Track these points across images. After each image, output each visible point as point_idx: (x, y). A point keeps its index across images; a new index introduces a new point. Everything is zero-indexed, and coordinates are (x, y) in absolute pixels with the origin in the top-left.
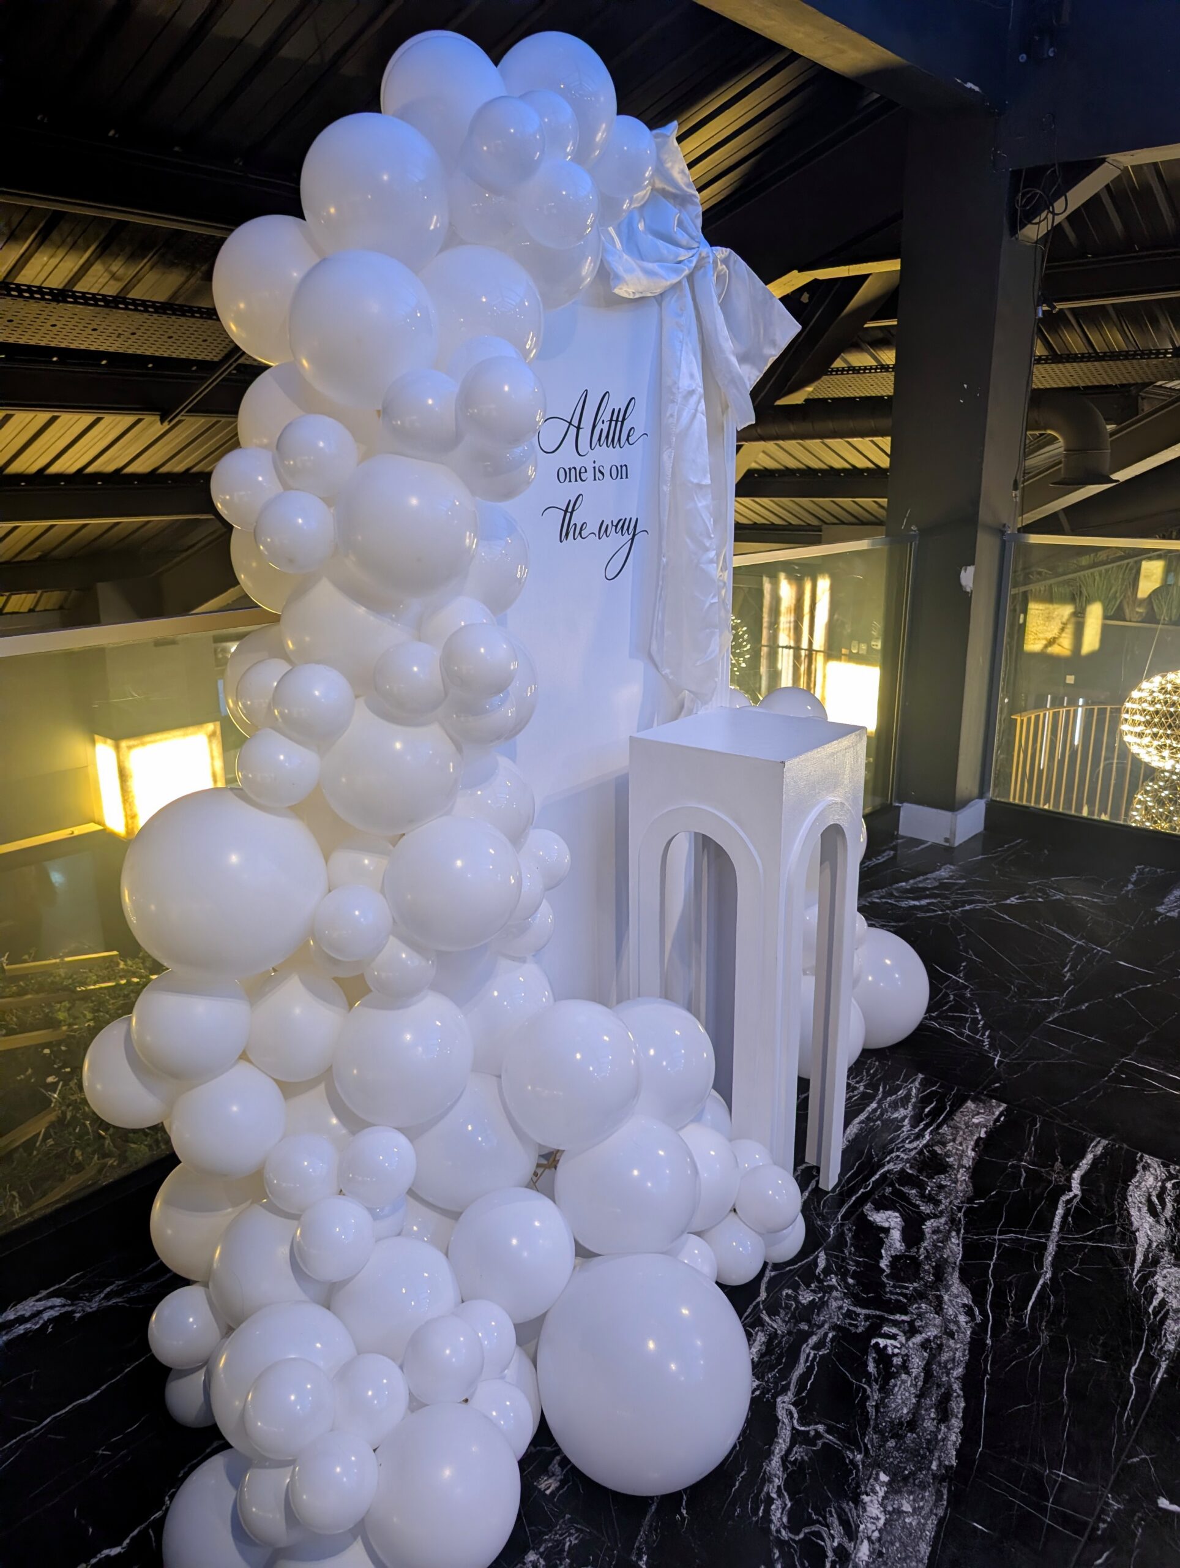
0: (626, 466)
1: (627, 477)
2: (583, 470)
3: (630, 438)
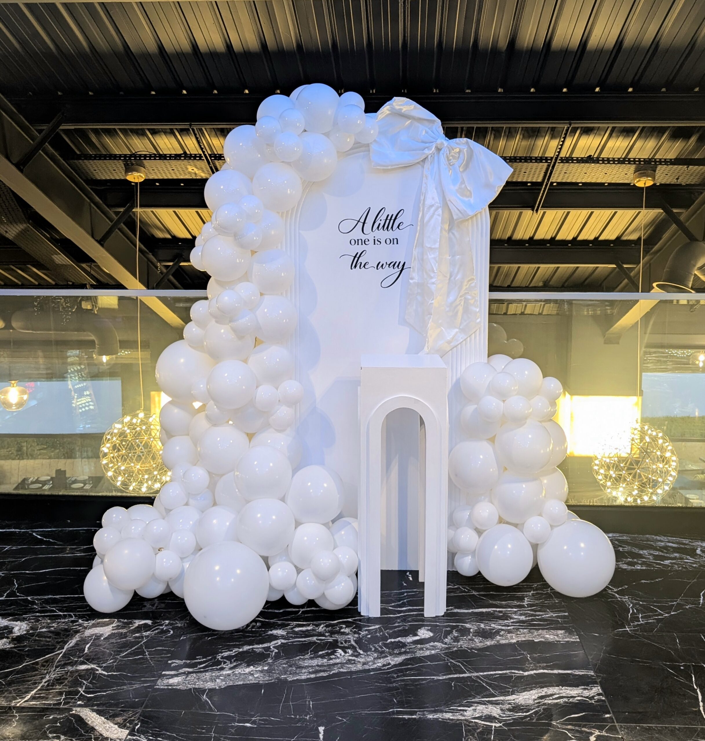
0: (397, 239)
1: (397, 243)
2: (367, 240)
3: (400, 227)
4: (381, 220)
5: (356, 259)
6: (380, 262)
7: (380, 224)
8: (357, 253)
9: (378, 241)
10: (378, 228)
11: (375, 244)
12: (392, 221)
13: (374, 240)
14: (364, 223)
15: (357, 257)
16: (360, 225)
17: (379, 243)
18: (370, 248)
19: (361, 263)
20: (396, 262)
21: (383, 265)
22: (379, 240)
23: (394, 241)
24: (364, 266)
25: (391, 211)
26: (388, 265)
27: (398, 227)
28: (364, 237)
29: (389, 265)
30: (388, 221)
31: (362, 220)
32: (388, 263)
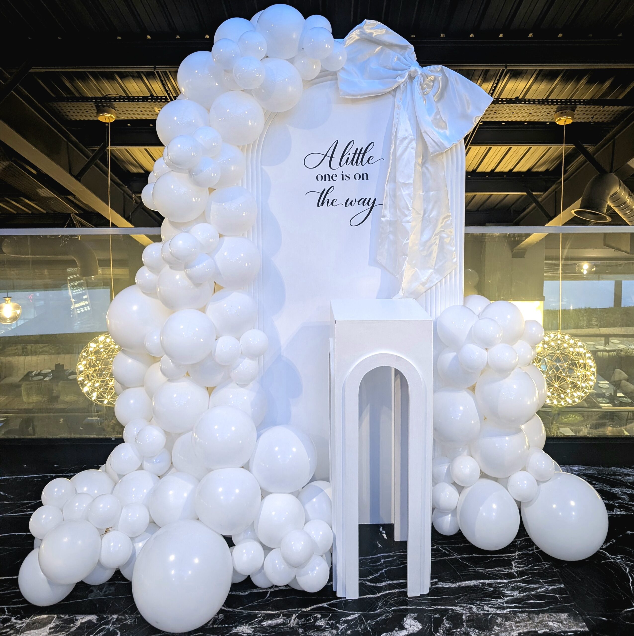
0: (367, 174)
1: (367, 179)
2: (334, 176)
3: (370, 161)
4: (349, 154)
5: (323, 196)
6: (348, 199)
7: (348, 158)
8: (325, 189)
9: (346, 176)
10: (347, 162)
11: (343, 179)
12: (361, 155)
13: (343, 175)
14: (331, 157)
15: (324, 193)
16: (327, 159)
17: (347, 179)
18: (338, 183)
19: (329, 200)
20: (366, 199)
21: (352, 201)
22: (348, 175)
23: (363, 176)
24: (332, 204)
25: (361, 144)
26: (357, 202)
27: (368, 161)
28: (331, 173)
29: (359, 202)
30: (357, 155)
31: (329, 154)
32: (358, 200)
